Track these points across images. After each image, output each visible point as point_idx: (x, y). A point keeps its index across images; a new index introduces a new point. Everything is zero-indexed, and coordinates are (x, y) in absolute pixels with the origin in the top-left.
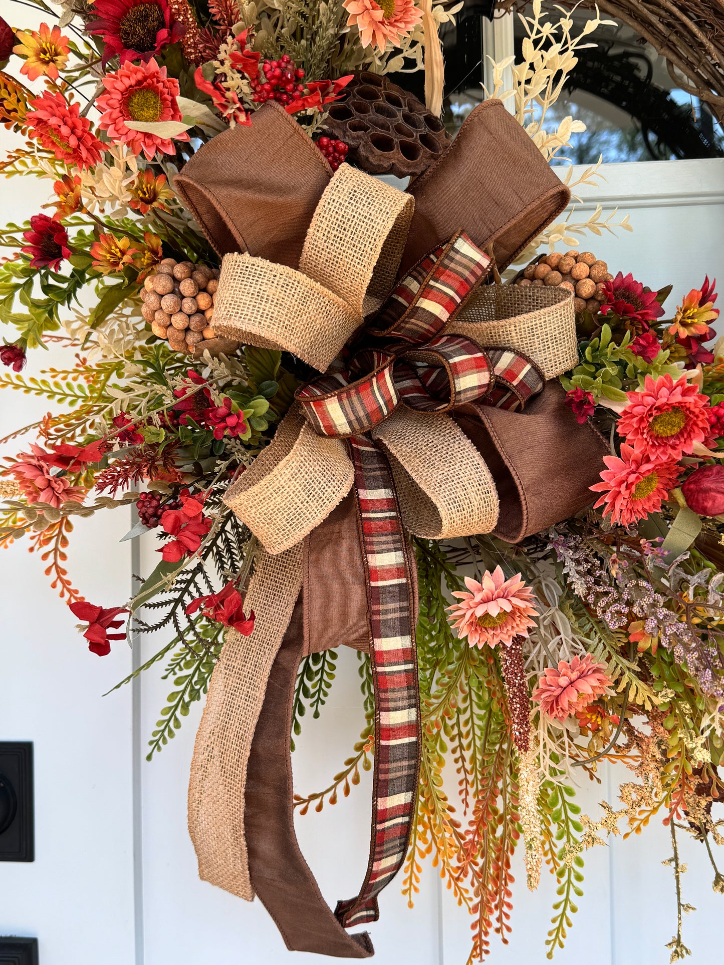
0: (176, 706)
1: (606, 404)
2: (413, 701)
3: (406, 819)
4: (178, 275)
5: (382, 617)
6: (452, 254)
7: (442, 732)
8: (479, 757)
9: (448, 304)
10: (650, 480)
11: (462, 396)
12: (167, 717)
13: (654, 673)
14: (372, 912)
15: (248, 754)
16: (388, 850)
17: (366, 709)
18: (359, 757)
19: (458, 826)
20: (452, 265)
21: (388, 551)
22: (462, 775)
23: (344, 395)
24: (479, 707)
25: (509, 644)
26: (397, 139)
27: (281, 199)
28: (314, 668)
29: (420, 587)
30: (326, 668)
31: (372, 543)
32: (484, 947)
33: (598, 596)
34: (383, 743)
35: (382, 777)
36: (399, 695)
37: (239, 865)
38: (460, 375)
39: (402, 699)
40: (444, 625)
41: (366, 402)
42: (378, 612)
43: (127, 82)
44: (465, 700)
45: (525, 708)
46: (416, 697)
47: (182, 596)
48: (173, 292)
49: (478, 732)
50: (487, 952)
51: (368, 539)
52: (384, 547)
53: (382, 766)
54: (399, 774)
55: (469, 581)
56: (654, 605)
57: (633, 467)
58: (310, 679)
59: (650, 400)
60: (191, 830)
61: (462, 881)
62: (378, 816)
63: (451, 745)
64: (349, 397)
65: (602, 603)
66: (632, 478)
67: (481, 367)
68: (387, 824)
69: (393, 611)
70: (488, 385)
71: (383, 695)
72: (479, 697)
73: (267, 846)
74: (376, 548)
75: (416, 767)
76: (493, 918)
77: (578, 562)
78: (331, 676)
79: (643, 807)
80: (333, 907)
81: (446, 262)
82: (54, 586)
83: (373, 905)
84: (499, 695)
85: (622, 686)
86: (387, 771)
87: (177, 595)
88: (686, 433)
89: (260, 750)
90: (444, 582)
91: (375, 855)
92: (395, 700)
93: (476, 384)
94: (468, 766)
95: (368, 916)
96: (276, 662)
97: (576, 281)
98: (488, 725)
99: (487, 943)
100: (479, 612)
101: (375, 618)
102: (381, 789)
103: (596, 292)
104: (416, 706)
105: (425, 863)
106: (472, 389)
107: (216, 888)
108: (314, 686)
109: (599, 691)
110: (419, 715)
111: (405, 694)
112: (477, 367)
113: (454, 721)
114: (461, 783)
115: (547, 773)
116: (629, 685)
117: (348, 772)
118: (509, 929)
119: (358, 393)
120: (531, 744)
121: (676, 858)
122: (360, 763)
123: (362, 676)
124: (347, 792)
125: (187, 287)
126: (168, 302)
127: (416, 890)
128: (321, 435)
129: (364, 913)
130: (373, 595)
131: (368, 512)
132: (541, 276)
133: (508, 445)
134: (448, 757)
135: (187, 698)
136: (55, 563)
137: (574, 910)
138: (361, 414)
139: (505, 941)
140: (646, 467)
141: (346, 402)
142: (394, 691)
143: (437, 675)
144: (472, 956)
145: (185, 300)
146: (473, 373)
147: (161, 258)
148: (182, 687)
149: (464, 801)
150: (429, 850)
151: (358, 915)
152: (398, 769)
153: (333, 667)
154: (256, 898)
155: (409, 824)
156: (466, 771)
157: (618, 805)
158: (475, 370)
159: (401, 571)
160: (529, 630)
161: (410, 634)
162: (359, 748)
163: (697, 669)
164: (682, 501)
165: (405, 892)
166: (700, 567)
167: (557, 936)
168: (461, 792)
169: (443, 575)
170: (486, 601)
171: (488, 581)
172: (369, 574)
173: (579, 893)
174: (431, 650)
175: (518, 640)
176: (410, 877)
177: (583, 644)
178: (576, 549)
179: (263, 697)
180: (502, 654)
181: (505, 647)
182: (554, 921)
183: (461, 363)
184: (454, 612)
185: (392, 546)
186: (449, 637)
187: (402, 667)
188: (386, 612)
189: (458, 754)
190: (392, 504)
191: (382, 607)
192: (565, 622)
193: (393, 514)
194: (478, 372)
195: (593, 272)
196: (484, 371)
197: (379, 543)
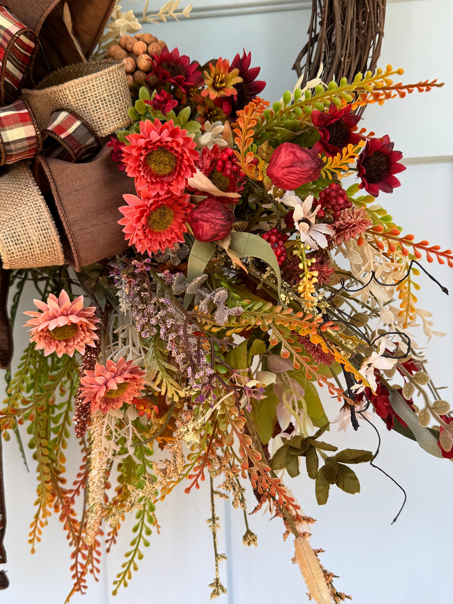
25: (83, 353)
32: (82, 584)
38: (7, 128)
50: (85, 587)
57: (145, 202)
59: (142, 141)
67: (26, 121)
70: (35, 137)
79: (172, 479)
85: (157, 383)
88: (178, 170)
93: (24, 136)
97: (136, 56)
99: (84, 581)
103: (152, 63)
106: (21, 140)
112: (22, 121)
118: (98, 571)
121: (213, 519)
127: (39, 540)
137: (141, 557)
139: (97, 580)
146: (19, 126)
158: (21, 124)
160: (95, 341)
164: (191, 231)
165: (30, 541)
167: (123, 578)
170: (52, 318)
171: (52, 302)
173: (147, 544)
175: (89, 349)
176: (34, 531)
181: (80, 355)
182: (123, 566)
183: (6, 117)
194: (23, 125)
195: (150, 48)
196: (28, 124)
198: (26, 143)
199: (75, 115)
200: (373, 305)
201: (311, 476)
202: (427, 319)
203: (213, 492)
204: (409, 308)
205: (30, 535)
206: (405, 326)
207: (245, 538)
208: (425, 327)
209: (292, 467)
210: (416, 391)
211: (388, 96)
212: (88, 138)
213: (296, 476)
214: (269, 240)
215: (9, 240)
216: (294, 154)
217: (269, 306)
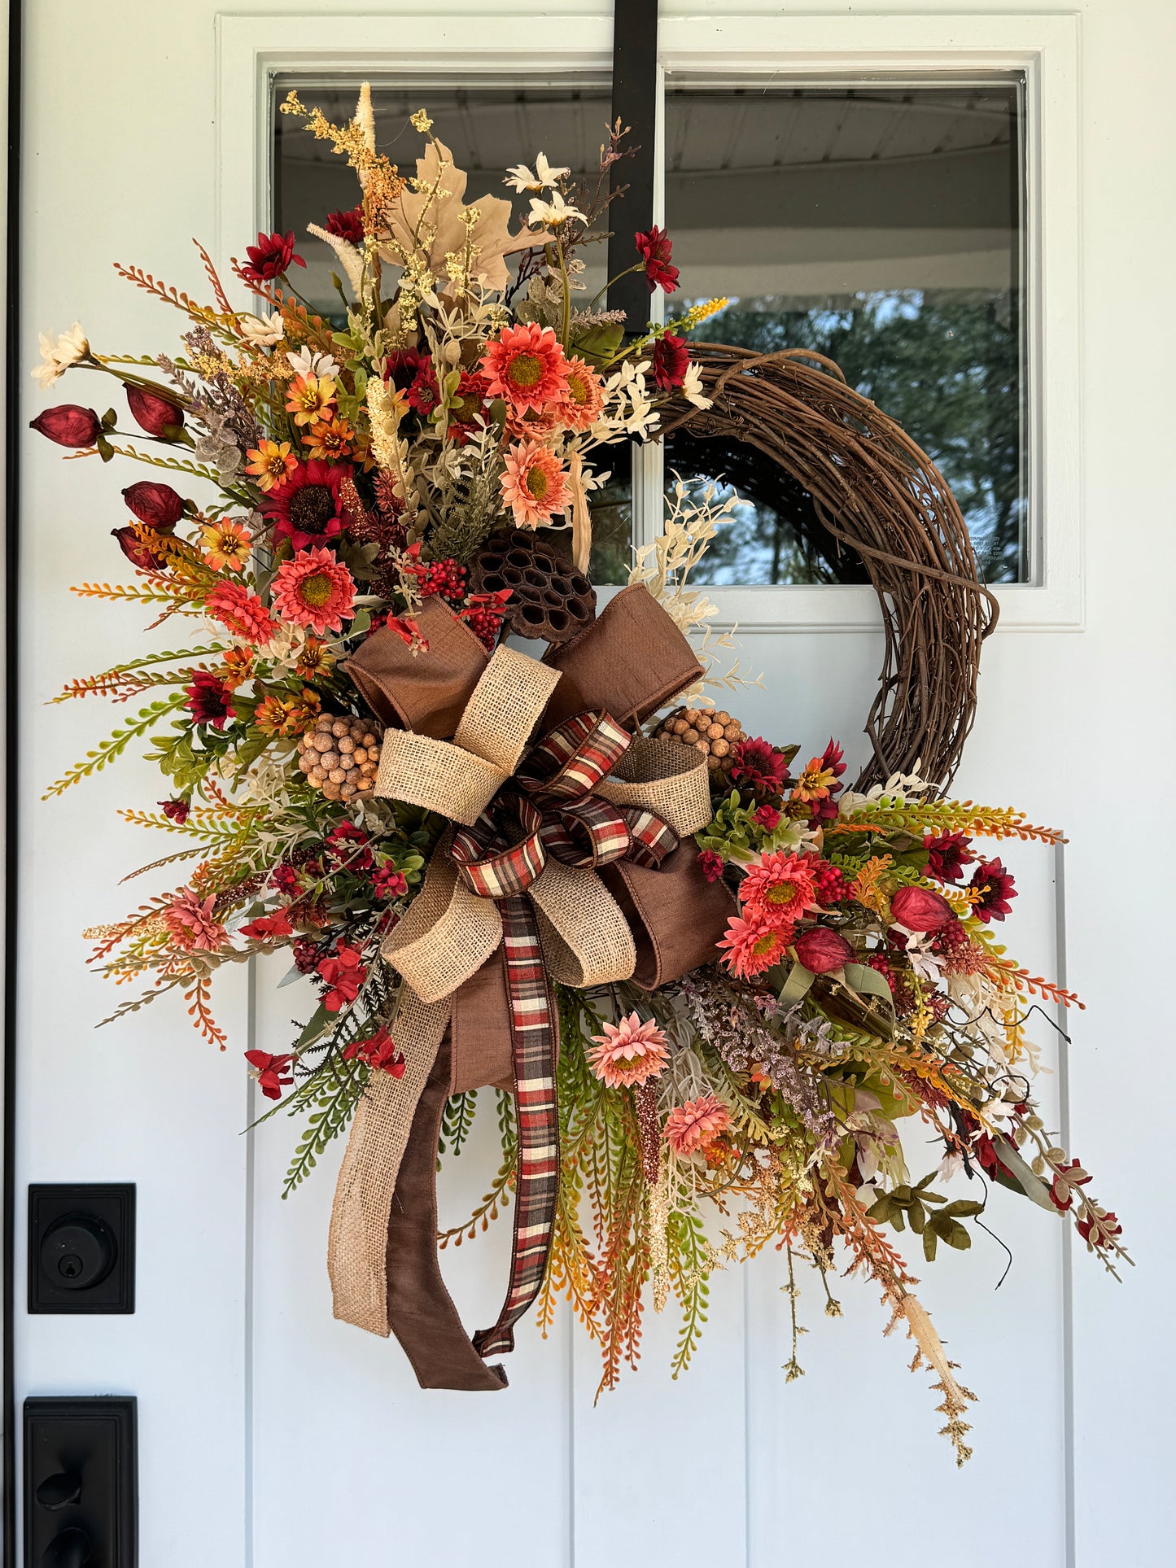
0: (312, 1144)
1: (735, 861)
2: (553, 1138)
3: (544, 1248)
4: (338, 734)
5: (525, 1060)
6: (596, 736)
7: (578, 1168)
8: (613, 1192)
9: (593, 775)
10: (767, 940)
11: (604, 859)
12: (302, 1155)
13: (774, 1110)
14: (507, 1343)
15: (393, 1190)
16: (526, 1277)
17: (504, 1146)
18: (497, 1193)
19: (592, 1258)
20: (596, 745)
21: (532, 997)
22: (597, 1210)
23: (497, 862)
24: (615, 1143)
25: (643, 1084)
26: (545, 607)
27: (443, 684)
28: (455, 1106)
29: (561, 1025)
30: (466, 1106)
31: (517, 990)
32: (615, 1375)
33: (724, 1041)
34: (525, 1177)
35: (523, 1208)
36: (540, 1132)
37: (375, 1298)
38: (602, 840)
39: (544, 1136)
40: (582, 1063)
41: (517, 868)
42: (522, 1056)
43: (302, 571)
44: (601, 1136)
45: (656, 1144)
46: (556, 1134)
47: (335, 1039)
48: (332, 750)
49: (613, 1168)
50: (617, 1379)
51: (513, 986)
52: (528, 993)
53: (523, 1199)
54: (538, 1206)
55: (607, 1027)
56: (770, 1050)
57: (753, 927)
58: (450, 1117)
59: (765, 873)
60: (330, 1266)
61: (595, 1314)
62: (518, 1245)
63: (586, 1181)
64: (502, 864)
65: (726, 1048)
66: (752, 937)
67: (621, 831)
68: (527, 1253)
69: (536, 1054)
70: (628, 847)
71: (525, 1133)
72: (616, 1133)
73: (407, 1280)
74: (521, 994)
75: (554, 1200)
76: (623, 1345)
77: (707, 1008)
78: (471, 1114)
79: (759, 1234)
80: (471, 1337)
81: (591, 742)
82: (197, 1025)
83: (508, 1335)
84: (633, 1131)
85: (743, 1122)
86: (527, 1204)
87: (331, 1039)
88: (796, 901)
89: (404, 1186)
90: (583, 1020)
91: (514, 1283)
92: (536, 1138)
93: (617, 847)
94: (603, 1201)
95: (503, 1346)
96: (420, 1101)
97: (711, 741)
98: (623, 1160)
99: (617, 1371)
100: (616, 1056)
101: (519, 1060)
102: (522, 1220)
103: (730, 751)
104: (556, 1143)
105: (559, 1296)
106: (612, 851)
107: (351, 1325)
108: (454, 1124)
109: (721, 1128)
110: (558, 1151)
111: (546, 1132)
112: (617, 832)
113: (590, 1157)
114: (596, 1218)
115: (674, 1204)
116: (749, 1121)
117: (486, 1207)
118: (638, 1356)
119: (510, 860)
120: (660, 1178)
121: (792, 1285)
122: (498, 1199)
123: (500, 1113)
124: (485, 1227)
125: (345, 745)
126: (328, 760)
127: (550, 1321)
128: (474, 893)
129: (500, 1343)
130: (518, 1039)
131: (514, 959)
132: (680, 732)
133: (644, 901)
134: (584, 1193)
135: (322, 1137)
136: (198, 1002)
137: (698, 1335)
138: (513, 878)
139: (635, 1368)
140: (763, 930)
141: (499, 868)
142: (535, 1129)
143: (575, 1112)
144: (603, 1384)
145: (343, 758)
146: (614, 838)
147: (319, 714)
148: (317, 1125)
149: (599, 1235)
150: (563, 1284)
151: (495, 1345)
152: (538, 1201)
153: (472, 1105)
154: (392, 1333)
155: (546, 1252)
156: (601, 1205)
157: (738, 1233)
158: (615, 835)
159: (545, 1016)
160: (664, 1070)
161: (551, 1075)
162: (498, 1184)
163: (802, 1109)
164: (796, 957)
165: (539, 1324)
166: (814, 1014)
167: (682, 1359)
168: (595, 1227)
169: (582, 1012)
170: (622, 1045)
171: (625, 1027)
172: (514, 1018)
173: (704, 1319)
174: (569, 1087)
175: (652, 1080)
176: (545, 1309)
177: (712, 1083)
178: (704, 995)
179: (408, 1136)
180: (637, 1093)
181: (639, 1087)
182: (679, 1345)
183: (603, 829)
184: (591, 1054)
185: (536, 992)
186: (588, 1075)
187: (544, 1107)
188: (529, 1055)
189: (594, 1190)
190: (537, 952)
191: (525, 1051)
192: (695, 1062)
193: (537, 961)
194: (618, 837)
195: (728, 733)
196: (620, 835)
197: (524, 990)
198: (617, 854)
199: (660, 818)
200: (975, 1035)
201: (916, 1230)
202: (1033, 1053)
203: (790, 1253)
204: (1017, 1041)
205: (539, 1314)
206: (1012, 1061)
207: (828, 1306)
208: (1031, 1063)
209: (896, 1219)
210: (1029, 1137)
211: (1008, 834)
213: (899, 1230)
214: (880, 970)
216: (927, 902)
217: (879, 1041)
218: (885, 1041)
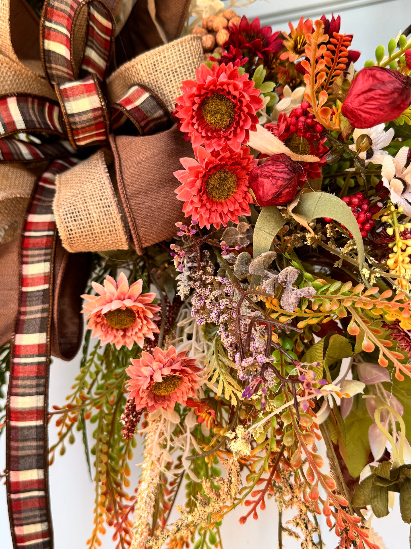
2: (42, 389)
3: (43, 493)
5: (27, 317)
9: (67, 42)
11: (77, 119)
16: (27, 518)
20: (56, 4)
21: (39, 262)
31: (27, 256)
34: (13, 424)
35: (14, 453)
36: (28, 382)
38: (71, 99)
39: (31, 387)
46: (45, 386)
51: (25, 253)
52: (36, 259)
53: (13, 444)
54: (28, 452)
62: (13, 487)
67: (90, 91)
68: (23, 495)
69: (37, 312)
71: (14, 382)
74: (30, 260)
81: (51, 2)
86: (17, 449)
92: (23, 387)
101: (21, 317)
102: (13, 463)
106: (86, 112)
111: (34, 382)
112: (87, 92)
130: (24, 299)
131: (30, 231)
142: (23, 379)
146: (84, 97)
152: (28, 447)
158: (86, 95)
159: (47, 278)
161: (46, 332)
171: (109, 285)
172: (23, 281)
185: (43, 258)
187: (36, 360)
188: (32, 313)
190: (52, 226)
193: (51, 233)
194: (88, 96)
196: (93, 95)
197: (33, 256)
198: (90, 115)
201: (405, 519)
203: (281, 528)
209: (378, 503)
212: (156, 111)
213: (382, 516)
215: (69, 216)
217: (349, 285)
218: (355, 284)
